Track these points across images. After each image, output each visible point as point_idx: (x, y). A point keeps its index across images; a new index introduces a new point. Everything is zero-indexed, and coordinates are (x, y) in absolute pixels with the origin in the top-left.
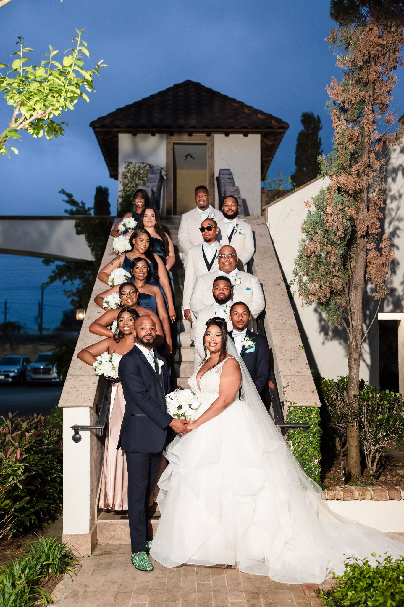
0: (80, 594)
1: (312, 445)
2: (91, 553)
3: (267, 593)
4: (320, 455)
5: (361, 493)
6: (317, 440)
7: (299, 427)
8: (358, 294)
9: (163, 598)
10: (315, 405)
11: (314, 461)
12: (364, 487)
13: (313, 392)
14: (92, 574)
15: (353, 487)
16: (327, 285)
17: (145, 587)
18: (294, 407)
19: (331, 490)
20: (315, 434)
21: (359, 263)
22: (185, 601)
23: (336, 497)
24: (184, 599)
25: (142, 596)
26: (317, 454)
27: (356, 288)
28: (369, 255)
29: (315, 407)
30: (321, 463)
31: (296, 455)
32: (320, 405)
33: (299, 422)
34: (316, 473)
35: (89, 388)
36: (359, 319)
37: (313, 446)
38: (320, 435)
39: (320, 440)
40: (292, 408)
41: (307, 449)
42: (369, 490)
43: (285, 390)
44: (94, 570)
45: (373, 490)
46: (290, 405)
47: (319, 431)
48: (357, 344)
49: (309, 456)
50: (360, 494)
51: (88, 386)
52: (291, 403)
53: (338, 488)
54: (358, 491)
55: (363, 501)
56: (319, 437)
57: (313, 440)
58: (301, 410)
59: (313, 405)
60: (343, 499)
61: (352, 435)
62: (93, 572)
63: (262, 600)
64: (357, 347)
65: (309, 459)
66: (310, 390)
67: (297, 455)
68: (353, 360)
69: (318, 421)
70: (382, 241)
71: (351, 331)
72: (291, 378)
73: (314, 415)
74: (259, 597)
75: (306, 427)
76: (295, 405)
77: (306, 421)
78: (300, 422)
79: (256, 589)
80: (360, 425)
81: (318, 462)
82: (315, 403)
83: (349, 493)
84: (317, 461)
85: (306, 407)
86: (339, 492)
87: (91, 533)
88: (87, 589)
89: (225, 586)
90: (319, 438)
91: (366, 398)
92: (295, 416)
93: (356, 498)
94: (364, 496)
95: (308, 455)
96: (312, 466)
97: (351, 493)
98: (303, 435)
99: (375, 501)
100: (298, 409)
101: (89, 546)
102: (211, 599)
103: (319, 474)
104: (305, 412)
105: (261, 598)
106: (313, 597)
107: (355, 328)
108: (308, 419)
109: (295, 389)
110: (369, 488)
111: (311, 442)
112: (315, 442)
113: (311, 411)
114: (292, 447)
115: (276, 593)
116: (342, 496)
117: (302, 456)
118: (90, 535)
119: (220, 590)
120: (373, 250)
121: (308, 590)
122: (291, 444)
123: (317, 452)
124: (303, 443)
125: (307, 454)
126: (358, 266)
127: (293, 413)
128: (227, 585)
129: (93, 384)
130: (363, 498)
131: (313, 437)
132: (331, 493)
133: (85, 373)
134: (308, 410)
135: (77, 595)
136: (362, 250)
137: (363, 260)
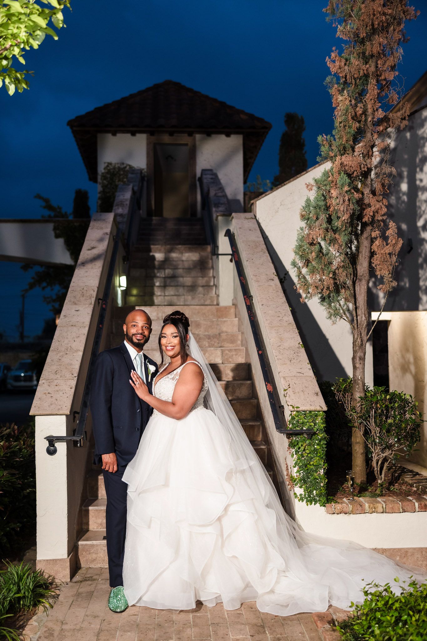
0: (56, 634)
1: (317, 453)
2: (69, 580)
3: (273, 625)
4: (326, 465)
5: (372, 505)
6: (323, 447)
7: (302, 434)
8: (363, 287)
9: (154, 636)
10: (320, 408)
11: (320, 471)
12: (374, 499)
13: (317, 394)
14: (70, 606)
15: (361, 499)
16: (331, 275)
17: (132, 622)
18: (297, 412)
19: (339, 503)
20: (320, 441)
21: (363, 253)
22: (179, 638)
23: (344, 510)
24: (178, 636)
25: (129, 633)
26: (322, 463)
27: (360, 280)
28: (374, 244)
29: (320, 411)
30: (328, 473)
31: (299, 465)
32: (325, 409)
33: (302, 428)
34: (322, 485)
35: (65, 394)
36: (364, 314)
37: (319, 455)
38: (325, 442)
39: (326, 448)
40: (295, 413)
41: (312, 458)
42: (379, 502)
43: (286, 393)
44: (73, 602)
45: (385, 502)
46: (293, 410)
47: (325, 438)
48: (362, 341)
49: (314, 466)
50: (371, 507)
51: (64, 392)
52: (293, 407)
53: (345, 499)
54: (368, 503)
55: (374, 514)
56: (325, 444)
57: (318, 447)
58: (305, 414)
59: (318, 408)
60: (352, 512)
61: (358, 441)
62: (72, 604)
63: (268, 635)
64: (362, 344)
65: (314, 469)
66: (314, 392)
67: (301, 464)
68: (358, 359)
69: (324, 427)
70: (389, 229)
71: (356, 327)
72: (292, 379)
73: (319, 420)
74: (265, 631)
75: (311, 434)
76: (298, 410)
77: (310, 427)
78: (304, 428)
79: (260, 621)
80: (366, 430)
81: (324, 473)
82: (321, 407)
83: (359, 506)
84: (323, 470)
85: (310, 412)
86: (347, 505)
87: (70, 557)
88: (64, 627)
89: (225, 618)
90: (324, 446)
91: (374, 400)
92: (298, 421)
93: (366, 512)
94: (375, 508)
95: (313, 464)
96: (317, 477)
97: (361, 506)
98: (308, 442)
99: (386, 514)
100: (301, 414)
101: (68, 572)
102: (210, 636)
103: (326, 486)
104: (309, 418)
105: (267, 632)
106: (327, 631)
107: (360, 324)
108: (312, 424)
109: (296, 391)
110: (379, 499)
111: (315, 450)
112: (320, 450)
113: (316, 416)
114: (295, 456)
115: (283, 625)
116: (351, 509)
117: (306, 466)
118: (69, 560)
119: (219, 623)
120: (378, 239)
121: (320, 620)
122: (294, 453)
123: (323, 461)
124: (308, 451)
125: (312, 463)
126: (362, 256)
127: (297, 418)
128: (226, 616)
129: (70, 389)
130: (373, 511)
131: (318, 445)
132: (339, 506)
133: (61, 376)
134: (312, 415)
135: (52, 635)
136: (367, 238)
137: (368, 250)
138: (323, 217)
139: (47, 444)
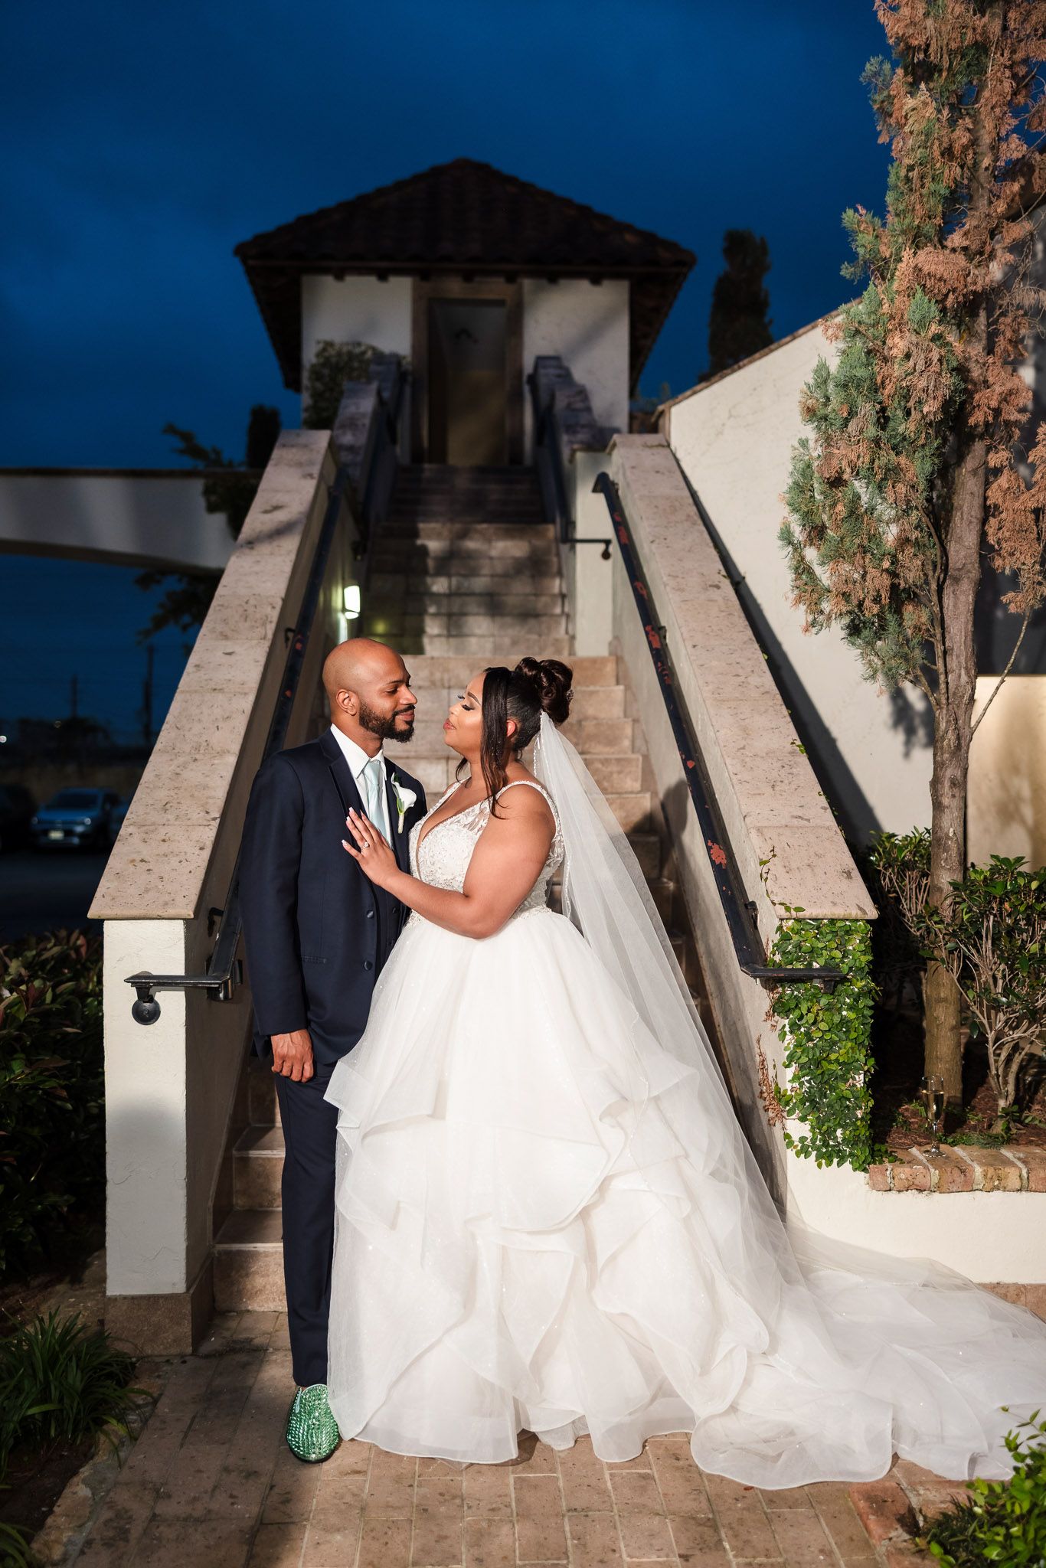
0: (136, 1531)
1: (848, 1031)
2: (190, 1350)
3: (741, 1522)
4: (872, 1061)
5: (991, 1171)
6: (863, 1016)
7: (810, 979)
8: (962, 598)
9: (407, 1547)
10: (859, 912)
11: (854, 1079)
12: (993, 1151)
13: (849, 875)
14: (186, 1436)
15: (958, 1150)
16: (886, 564)
17: (349, 1499)
18: (798, 920)
19: (902, 1162)
20: (856, 1000)
21: (965, 509)
22: (480, 1560)
23: (916, 1182)
24: (476, 1552)
25: (338, 1537)
26: (862, 1058)
27: (957, 580)
28: (995, 486)
29: (858, 920)
30: (873, 1084)
31: (801, 1061)
32: (873, 913)
33: (810, 964)
34: (859, 1114)
35: (184, 863)
36: (966, 668)
37: (853, 1035)
38: (871, 1003)
39: (871, 1017)
40: (791, 922)
41: (835, 1043)
42: (1007, 1162)
43: (765, 869)
44: (194, 1418)
45: (1025, 1162)
46: (785, 914)
47: (870, 992)
48: (958, 738)
49: (840, 1064)
50: (989, 1176)
51: (182, 858)
52: (788, 909)
53: (914, 1151)
54: (981, 1164)
55: (996, 1193)
56: (870, 1008)
57: (852, 1015)
58: (818, 928)
59: (855, 913)
60: (939, 1188)
61: (942, 995)
62: (190, 1427)
63: (731, 1554)
64: (958, 747)
65: (840, 1073)
66: (839, 868)
67: (804, 1059)
68: (947, 784)
69: (870, 962)
70: (1035, 445)
71: (944, 701)
72: (779, 835)
73: (855, 944)
74: (720, 1541)
75: (834, 980)
76: (801, 914)
77: (831, 962)
78: (815, 965)
79: (705, 1505)
80: (966, 968)
81: (865, 1082)
82: (861, 909)
83: (956, 1172)
84: (862, 1076)
85: (832, 921)
86: (926, 1167)
87: (191, 1291)
88: (163, 1508)
89: (604, 1492)
90: (868, 1012)
91: (998, 892)
92: (799, 947)
93: (975, 1187)
94: (1000, 1179)
95: (837, 1060)
96: (848, 1094)
97: (963, 1172)
98: (824, 1001)
99: (1029, 1194)
100: (808, 927)
101: (186, 1328)
102: (566, 1553)
103: (869, 1117)
104: (830, 937)
105: (727, 1546)
106: (901, 1551)
107: (954, 693)
108: (838, 954)
109: (794, 866)
110: (1007, 1153)
111: (844, 1022)
112: (856, 1023)
113: (849, 932)
114: (789, 1037)
115: (770, 1521)
116: (935, 1179)
117: (818, 1064)
118: (188, 1299)
119: (589, 1509)
120: (1006, 471)
121: (876, 1513)
122: (787, 1029)
123: (864, 1051)
124: (823, 1026)
125: (833, 1057)
126: (962, 519)
127: (795, 938)
128: (609, 1484)
129: (198, 852)
130: (996, 1184)
131: (851, 1008)
132: (903, 1172)
133: (177, 818)
134: (836, 929)
135: (123, 1534)
136: (974, 472)
137: (977, 502)
138: (867, 409)
139: (132, 995)
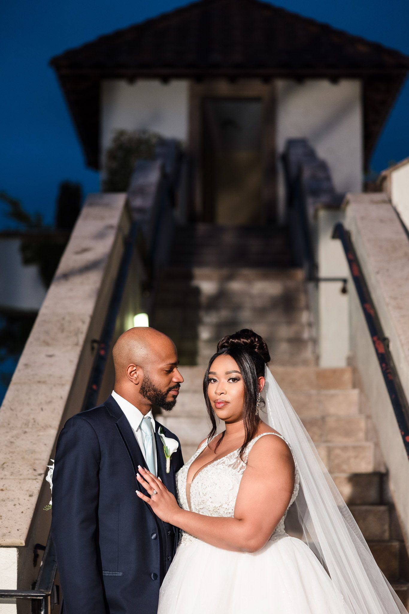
35: (18, 506)
51: (16, 502)
129: (27, 498)
133: (12, 474)
